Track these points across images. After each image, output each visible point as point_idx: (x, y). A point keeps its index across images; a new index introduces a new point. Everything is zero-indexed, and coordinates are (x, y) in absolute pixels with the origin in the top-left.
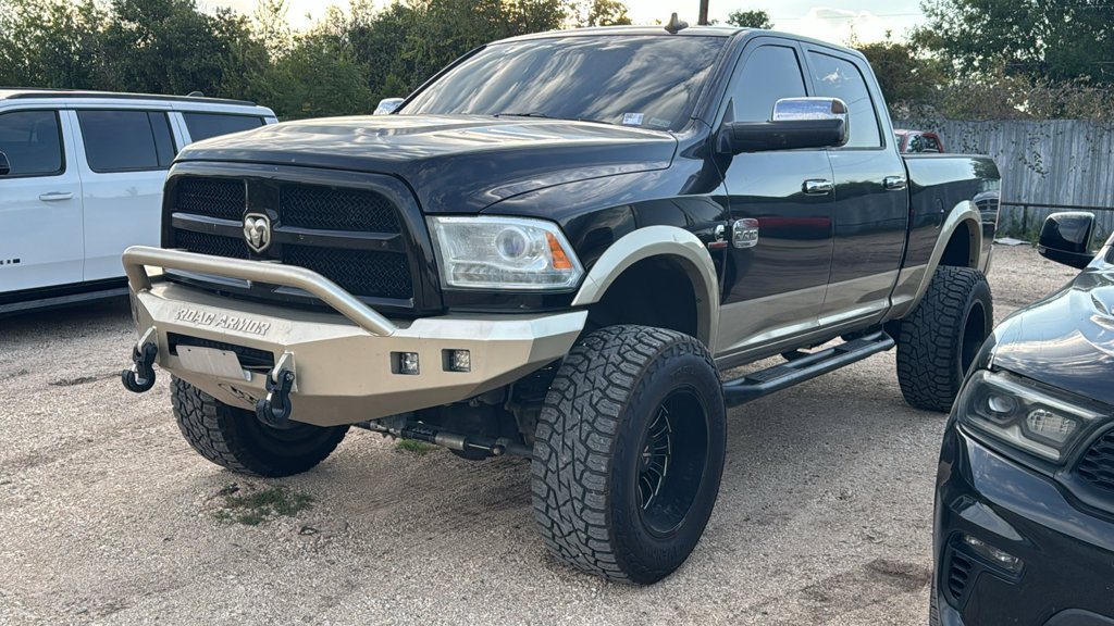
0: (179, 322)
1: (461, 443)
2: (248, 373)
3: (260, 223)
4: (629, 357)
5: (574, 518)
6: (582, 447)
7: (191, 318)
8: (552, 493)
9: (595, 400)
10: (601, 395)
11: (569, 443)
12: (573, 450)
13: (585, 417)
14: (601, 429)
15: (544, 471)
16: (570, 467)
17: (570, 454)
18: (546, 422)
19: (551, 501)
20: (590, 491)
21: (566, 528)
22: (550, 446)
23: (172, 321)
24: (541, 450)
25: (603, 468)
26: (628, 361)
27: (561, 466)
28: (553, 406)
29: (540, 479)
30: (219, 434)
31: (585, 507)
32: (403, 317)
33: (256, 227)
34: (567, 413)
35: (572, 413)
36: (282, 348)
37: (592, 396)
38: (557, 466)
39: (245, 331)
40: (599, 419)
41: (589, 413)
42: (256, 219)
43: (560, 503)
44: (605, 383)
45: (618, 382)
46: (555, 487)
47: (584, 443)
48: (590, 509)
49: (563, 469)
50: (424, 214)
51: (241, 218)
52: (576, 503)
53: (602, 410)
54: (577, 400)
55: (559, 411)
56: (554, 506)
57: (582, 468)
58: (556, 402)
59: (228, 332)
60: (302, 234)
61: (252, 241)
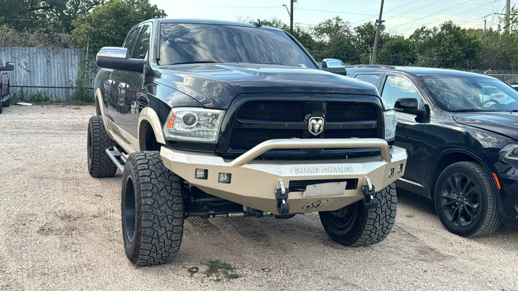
0: (299, 175)
3: (320, 122)
7: (306, 171)
8: (378, 216)
11: (384, 195)
12: (386, 197)
23: (294, 174)
29: (373, 212)
33: (317, 123)
36: (364, 176)
39: (342, 172)
42: (317, 120)
43: (381, 218)
46: (380, 213)
50: (384, 112)
56: (378, 221)
57: (390, 203)
59: (332, 174)
60: (341, 125)
61: (313, 130)
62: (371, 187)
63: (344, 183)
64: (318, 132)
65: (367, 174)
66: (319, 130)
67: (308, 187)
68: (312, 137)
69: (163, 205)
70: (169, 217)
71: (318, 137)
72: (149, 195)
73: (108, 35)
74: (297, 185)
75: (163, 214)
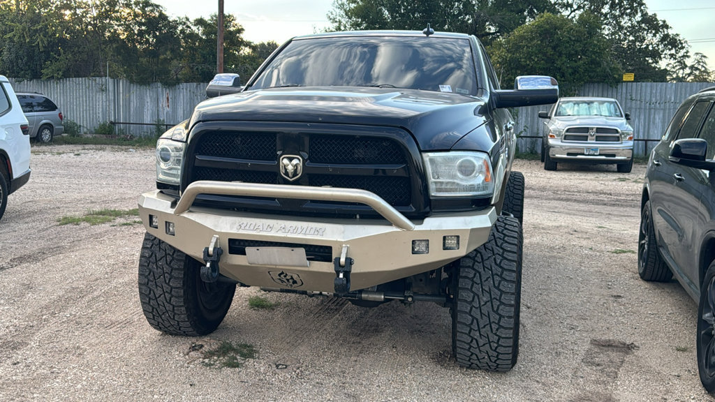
0: (241, 232)
1: (383, 297)
3: (295, 162)
4: (507, 234)
5: (490, 334)
6: (496, 291)
7: (252, 228)
8: (475, 321)
9: (498, 262)
10: (501, 258)
12: (490, 293)
13: (494, 272)
14: (508, 278)
15: (469, 308)
16: (489, 304)
17: (489, 296)
18: (466, 277)
19: (475, 326)
20: (504, 317)
21: (481, 342)
22: (473, 292)
23: (234, 231)
24: (464, 295)
25: (513, 302)
26: (508, 236)
27: (482, 303)
28: (469, 267)
29: (466, 313)
31: (501, 327)
33: (290, 164)
34: (481, 270)
35: (484, 270)
36: (341, 243)
37: (495, 259)
38: (479, 303)
39: (305, 234)
40: (505, 272)
41: (498, 270)
42: (291, 159)
43: (481, 326)
44: (501, 251)
45: (509, 249)
46: (478, 317)
47: (498, 288)
48: (504, 328)
49: (483, 305)
50: (421, 151)
51: (277, 158)
52: (493, 325)
53: (505, 267)
54: (486, 262)
55: (474, 269)
56: (477, 329)
57: (498, 303)
58: (471, 265)
59: (289, 235)
61: (287, 174)
62: (343, 260)
63: (303, 250)
64: (293, 177)
65: (346, 242)
66: (295, 174)
67: (248, 249)
68: (286, 182)
69: (161, 259)
70: (166, 275)
71: (296, 183)
72: (148, 246)
74: (238, 246)
75: (159, 270)
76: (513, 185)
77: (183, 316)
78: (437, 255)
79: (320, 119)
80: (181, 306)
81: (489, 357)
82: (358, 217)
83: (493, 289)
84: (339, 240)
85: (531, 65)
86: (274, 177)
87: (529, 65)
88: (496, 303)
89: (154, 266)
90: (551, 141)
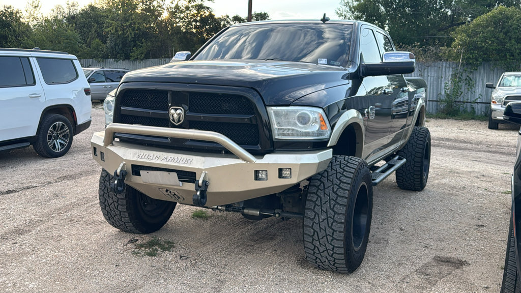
0: (139, 160)
1: (258, 213)
2: (181, 182)
3: (179, 111)
4: (347, 170)
5: (327, 244)
6: (331, 211)
7: (146, 157)
8: (316, 233)
9: (335, 190)
10: (337, 187)
11: (325, 210)
12: (327, 213)
13: (331, 198)
14: (341, 203)
15: (311, 223)
16: (326, 221)
17: (325, 214)
18: (311, 200)
19: (316, 237)
20: (336, 231)
21: (322, 249)
22: (315, 212)
23: (135, 159)
24: (309, 213)
25: (343, 221)
26: (346, 171)
27: (321, 220)
28: (314, 193)
29: (310, 227)
30: (126, 214)
31: (334, 239)
32: (259, 154)
33: (176, 113)
34: (322, 196)
35: (324, 196)
36: (201, 170)
37: (333, 188)
38: (319, 221)
39: (179, 163)
40: (339, 198)
41: (333, 196)
42: (176, 110)
43: (320, 237)
44: (339, 182)
45: (345, 181)
46: (318, 230)
47: (332, 210)
48: (336, 240)
49: (322, 222)
50: (266, 106)
51: (167, 109)
52: (329, 237)
53: (340, 194)
54: (326, 190)
55: (317, 195)
56: (317, 239)
57: (332, 221)
58: (315, 191)
59: (169, 163)
60: (202, 116)
61: (173, 120)
62: (200, 182)
63: (175, 174)
64: (178, 123)
65: (205, 170)
66: (179, 121)
67: (142, 172)
68: (174, 126)
71: (180, 127)
73: (483, 44)
74: (137, 169)
76: (417, 137)
77: (127, 219)
78: (273, 182)
79: (196, 81)
80: (125, 212)
81: (329, 261)
82: (223, 152)
83: (329, 210)
84: (200, 168)
85: (486, 47)
86: (165, 122)
87: (484, 46)
88: (331, 221)
89: (108, 183)
90: (493, 106)
